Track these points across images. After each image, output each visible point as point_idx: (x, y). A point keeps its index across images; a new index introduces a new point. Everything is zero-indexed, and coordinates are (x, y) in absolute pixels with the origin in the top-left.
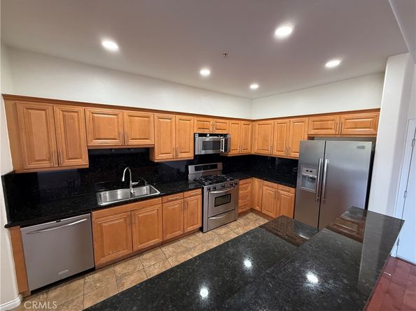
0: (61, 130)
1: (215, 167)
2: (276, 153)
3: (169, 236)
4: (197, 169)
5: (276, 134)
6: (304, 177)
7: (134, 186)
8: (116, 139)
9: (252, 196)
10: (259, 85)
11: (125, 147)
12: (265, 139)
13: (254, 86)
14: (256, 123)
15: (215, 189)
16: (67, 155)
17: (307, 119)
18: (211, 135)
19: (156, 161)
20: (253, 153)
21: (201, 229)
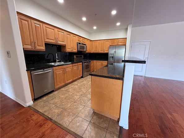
0: (34, 32)
1: (81, 57)
2: (100, 52)
3: (74, 79)
4: (77, 57)
5: (100, 45)
6: (110, 57)
7: (58, 62)
8: (53, 40)
9: (94, 67)
10: (97, 27)
11: (57, 44)
12: (96, 47)
13: (95, 28)
14: (93, 41)
15: (85, 63)
16: (38, 44)
17: (109, 40)
18: (82, 44)
19: (67, 51)
20: (92, 52)
21: (82, 77)
